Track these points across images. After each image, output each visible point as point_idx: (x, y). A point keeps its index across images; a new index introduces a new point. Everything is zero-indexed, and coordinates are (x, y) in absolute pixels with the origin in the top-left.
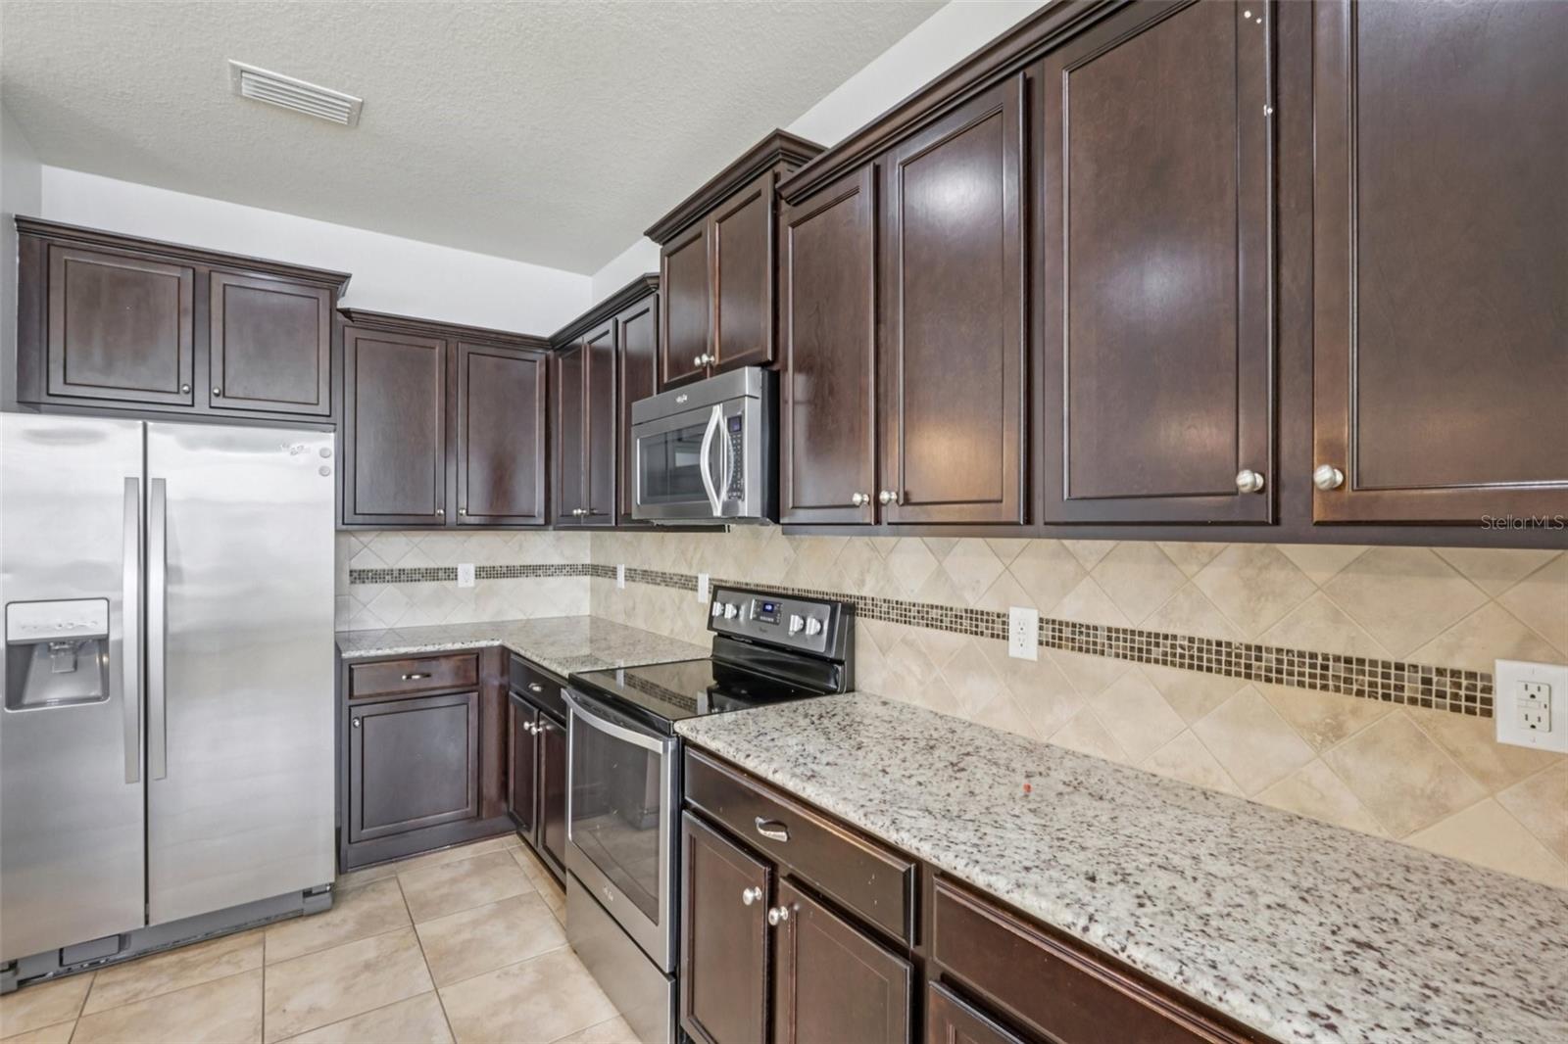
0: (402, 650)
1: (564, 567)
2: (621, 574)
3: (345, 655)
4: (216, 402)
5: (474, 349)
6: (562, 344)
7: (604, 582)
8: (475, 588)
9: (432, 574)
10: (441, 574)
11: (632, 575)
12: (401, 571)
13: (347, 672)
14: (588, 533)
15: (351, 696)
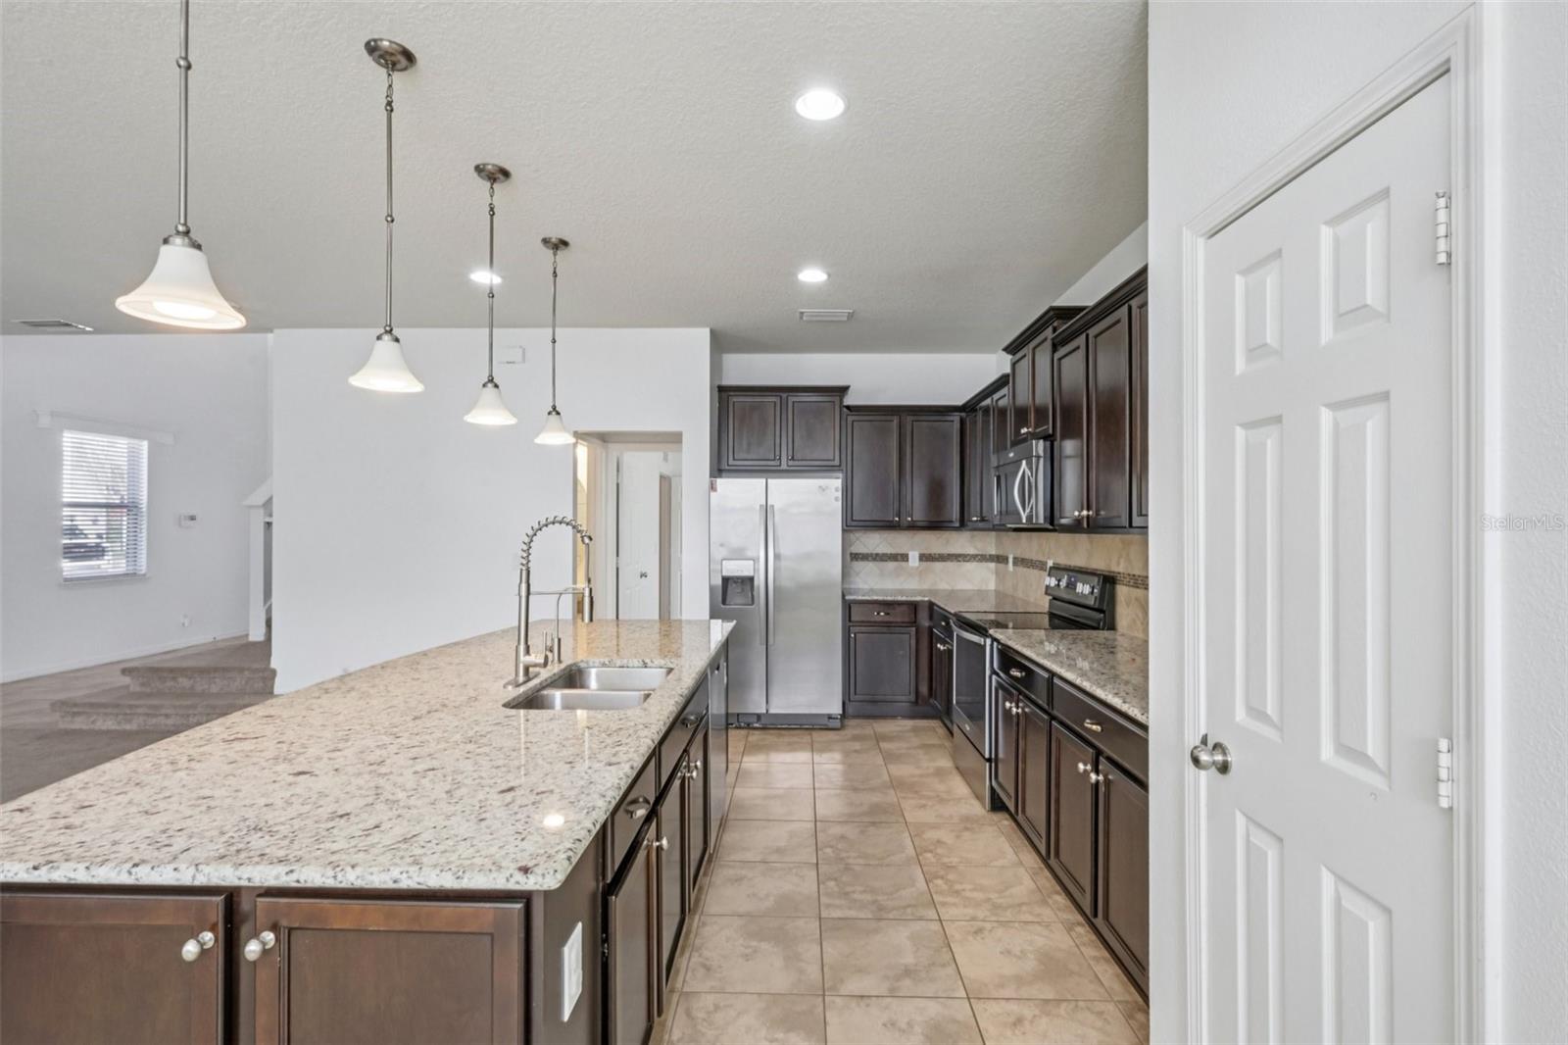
0: (875, 598)
1: (977, 555)
2: (1011, 560)
3: (847, 598)
4: (791, 463)
5: (915, 418)
6: (970, 407)
7: (1001, 566)
8: (918, 568)
9: (894, 557)
10: (899, 557)
11: (1018, 561)
12: (877, 555)
13: (848, 606)
14: (994, 533)
15: (850, 621)
